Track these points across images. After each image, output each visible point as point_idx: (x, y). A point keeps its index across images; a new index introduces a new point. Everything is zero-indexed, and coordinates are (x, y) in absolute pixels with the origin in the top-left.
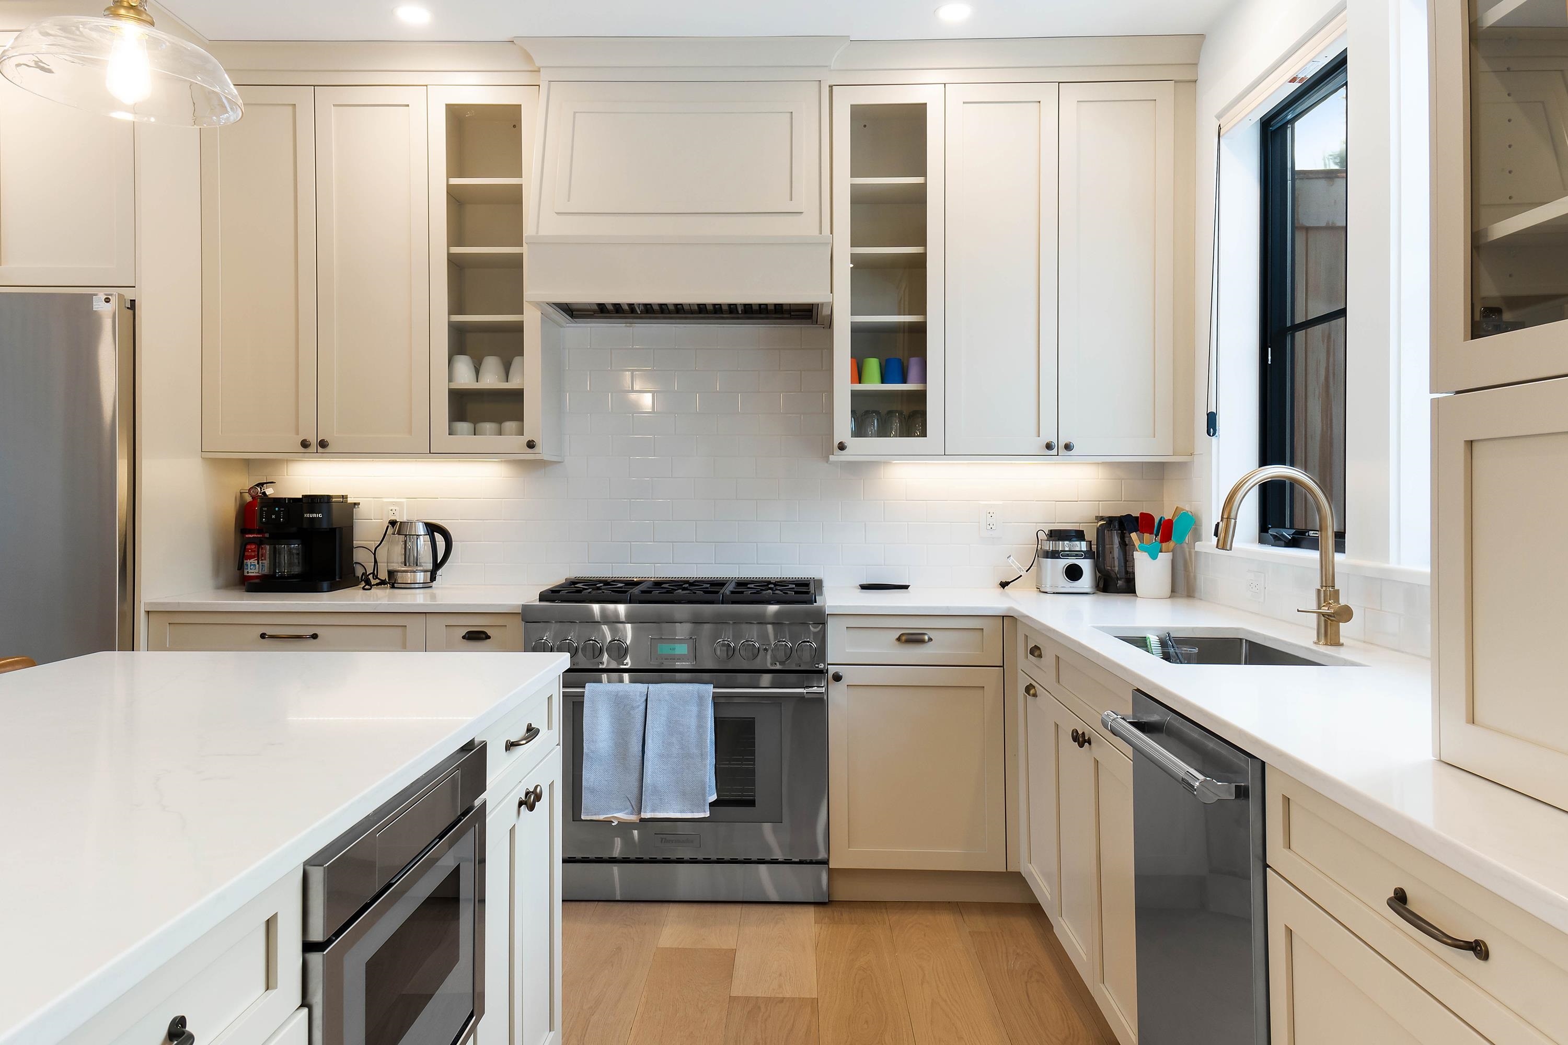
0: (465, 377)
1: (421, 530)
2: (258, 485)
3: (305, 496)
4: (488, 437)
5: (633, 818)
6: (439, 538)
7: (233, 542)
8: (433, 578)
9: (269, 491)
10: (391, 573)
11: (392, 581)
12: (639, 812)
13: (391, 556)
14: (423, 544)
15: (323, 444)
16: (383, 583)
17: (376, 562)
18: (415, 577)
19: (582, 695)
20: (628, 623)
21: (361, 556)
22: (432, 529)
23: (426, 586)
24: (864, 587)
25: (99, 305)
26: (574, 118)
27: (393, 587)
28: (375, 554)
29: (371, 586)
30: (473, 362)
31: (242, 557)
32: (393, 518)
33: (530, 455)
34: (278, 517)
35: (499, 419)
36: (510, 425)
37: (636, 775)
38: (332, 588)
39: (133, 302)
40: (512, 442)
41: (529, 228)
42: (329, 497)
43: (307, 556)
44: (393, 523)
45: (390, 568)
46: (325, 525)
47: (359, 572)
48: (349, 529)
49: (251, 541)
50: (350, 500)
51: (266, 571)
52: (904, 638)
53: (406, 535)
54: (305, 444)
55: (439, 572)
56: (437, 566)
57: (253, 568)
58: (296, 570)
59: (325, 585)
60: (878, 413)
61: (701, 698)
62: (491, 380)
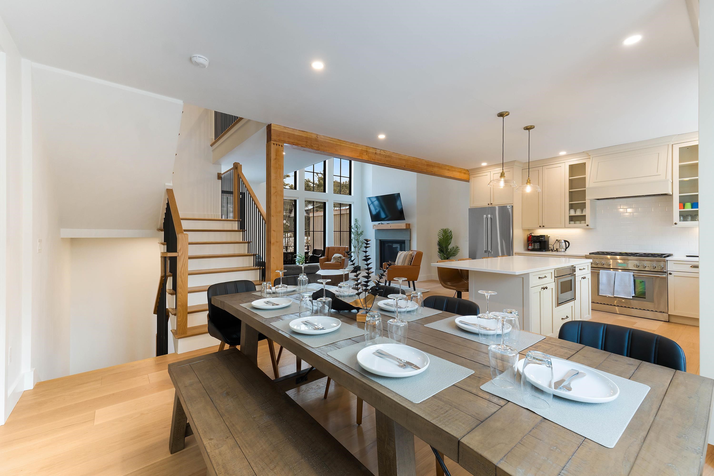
0: (572, 213)
1: (563, 241)
2: (531, 233)
3: (540, 235)
4: (578, 224)
5: (612, 296)
6: (567, 244)
7: (526, 242)
8: (566, 250)
9: (533, 234)
10: (557, 249)
11: (557, 250)
12: (614, 295)
13: (556, 246)
14: (564, 244)
15: (543, 226)
16: (555, 251)
17: (553, 247)
18: (562, 250)
19: (599, 272)
20: (611, 259)
21: (550, 246)
22: (565, 241)
23: (564, 252)
24: (687, 256)
25: (508, 207)
26: (598, 163)
27: (557, 251)
28: (553, 246)
29: (553, 251)
30: (574, 210)
31: (528, 246)
32: (557, 239)
33: (588, 227)
34: (535, 239)
35: (580, 221)
36: (582, 222)
37: (612, 288)
38: (545, 251)
39: (513, 206)
40: (583, 224)
41: (587, 186)
42: (545, 235)
43: (540, 245)
44: (557, 240)
45: (557, 248)
46: (544, 240)
47: (550, 249)
48: (548, 241)
49: (530, 243)
50: (548, 236)
51: (533, 248)
52: (692, 266)
53: (560, 242)
54: (540, 226)
55: (567, 249)
56: (566, 248)
57: (530, 247)
58: (538, 248)
59: (544, 250)
60: (691, 215)
61: (630, 275)
62: (579, 213)
